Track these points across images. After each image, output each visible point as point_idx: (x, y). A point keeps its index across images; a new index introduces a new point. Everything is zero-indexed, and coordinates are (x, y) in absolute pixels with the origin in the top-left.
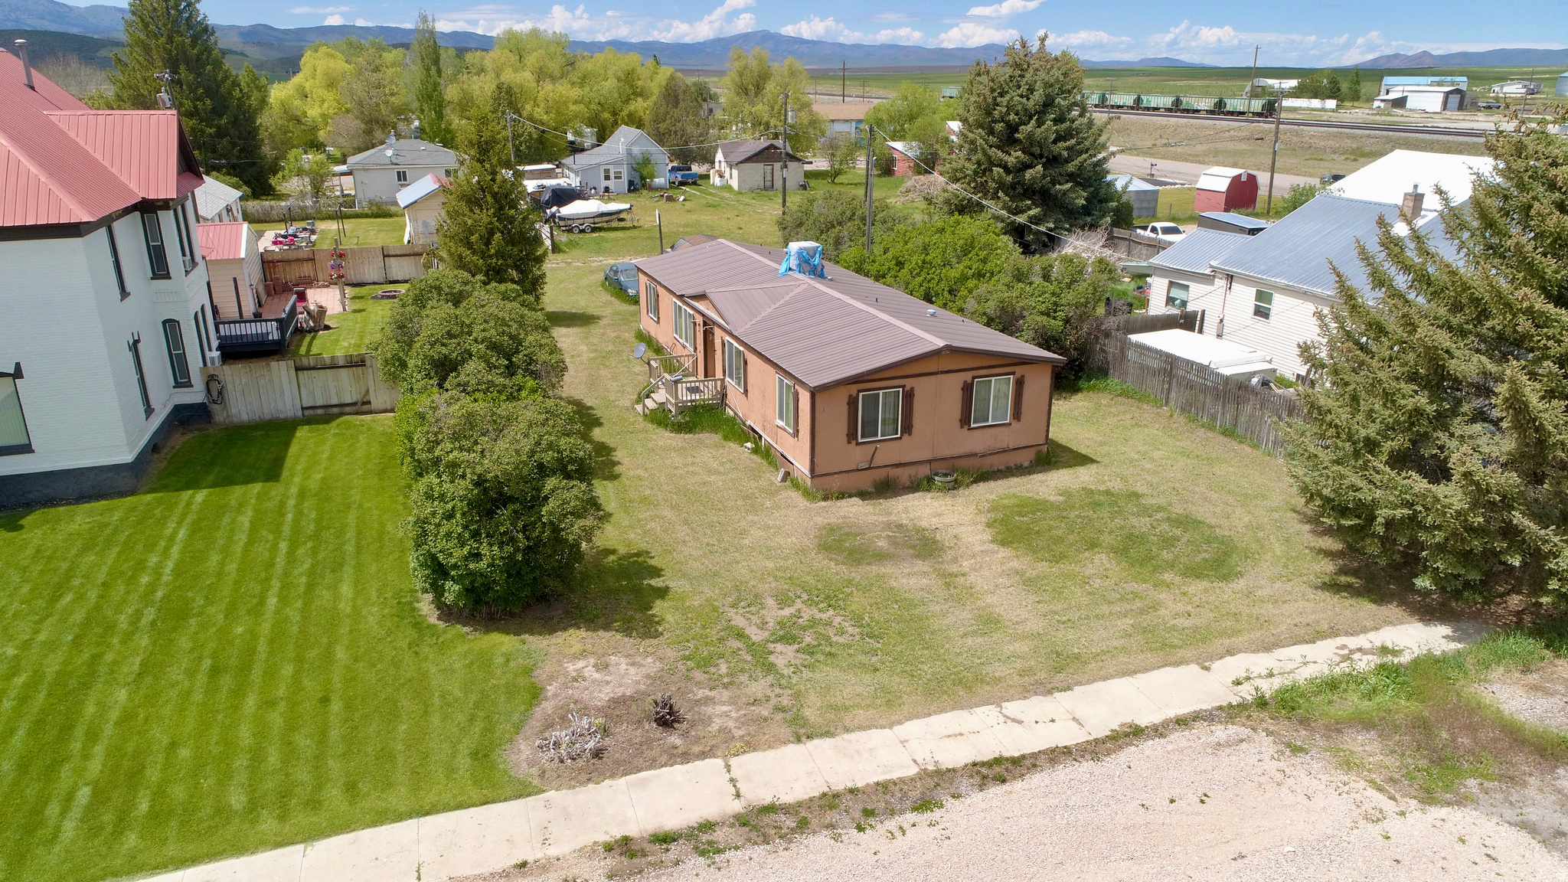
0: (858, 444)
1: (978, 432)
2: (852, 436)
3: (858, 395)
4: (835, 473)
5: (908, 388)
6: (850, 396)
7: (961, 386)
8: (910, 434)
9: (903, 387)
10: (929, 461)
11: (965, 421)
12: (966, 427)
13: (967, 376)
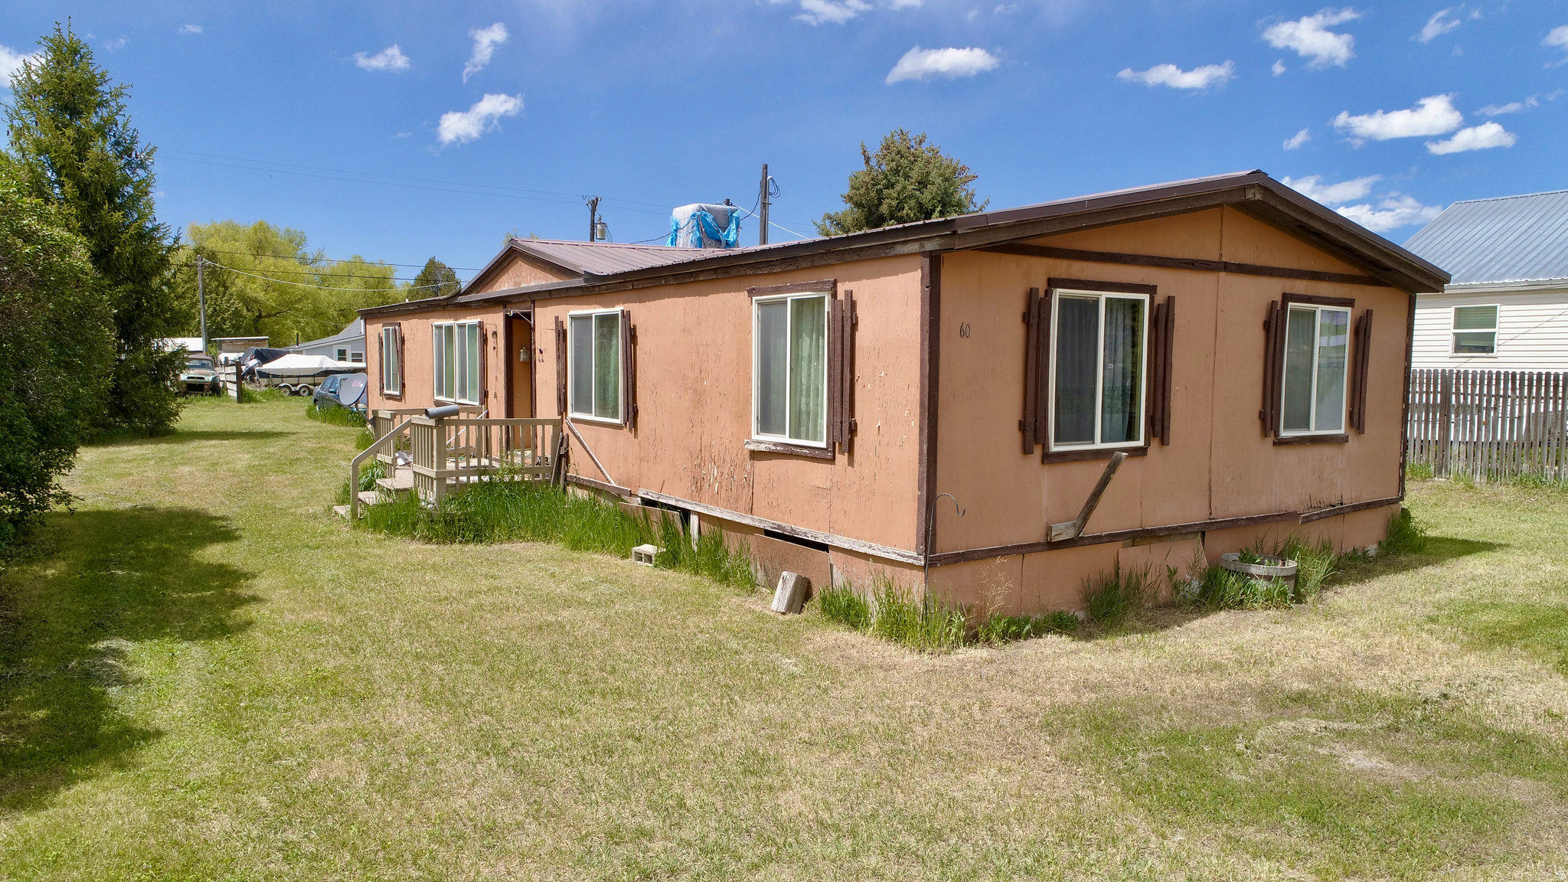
0: (1048, 458)
1: (1290, 455)
2: (1031, 431)
3: (1048, 293)
4: (992, 553)
5: (1160, 299)
6: (1031, 293)
7: (1261, 317)
8: (1164, 441)
9: (1151, 290)
10: (1202, 531)
11: (1268, 421)
12: (1270, 440)
13: (1272, 289)
